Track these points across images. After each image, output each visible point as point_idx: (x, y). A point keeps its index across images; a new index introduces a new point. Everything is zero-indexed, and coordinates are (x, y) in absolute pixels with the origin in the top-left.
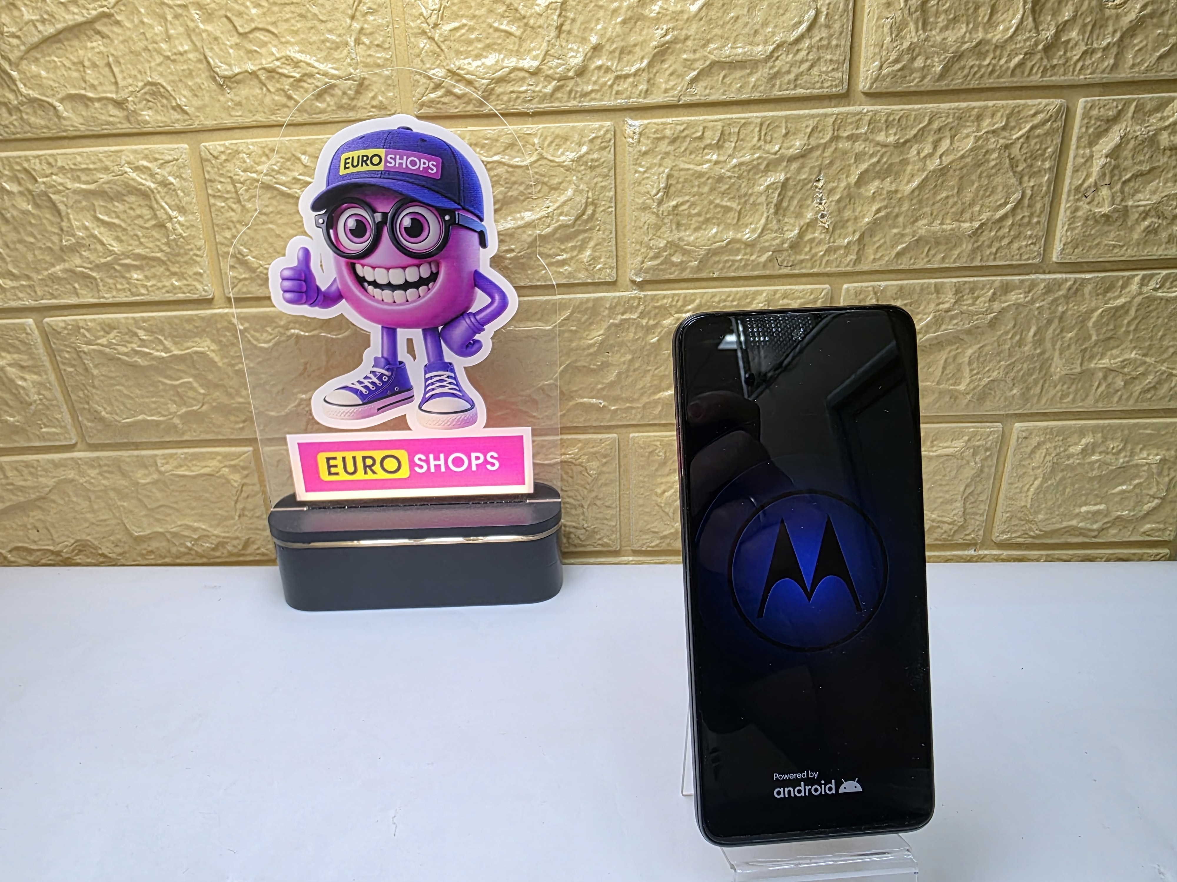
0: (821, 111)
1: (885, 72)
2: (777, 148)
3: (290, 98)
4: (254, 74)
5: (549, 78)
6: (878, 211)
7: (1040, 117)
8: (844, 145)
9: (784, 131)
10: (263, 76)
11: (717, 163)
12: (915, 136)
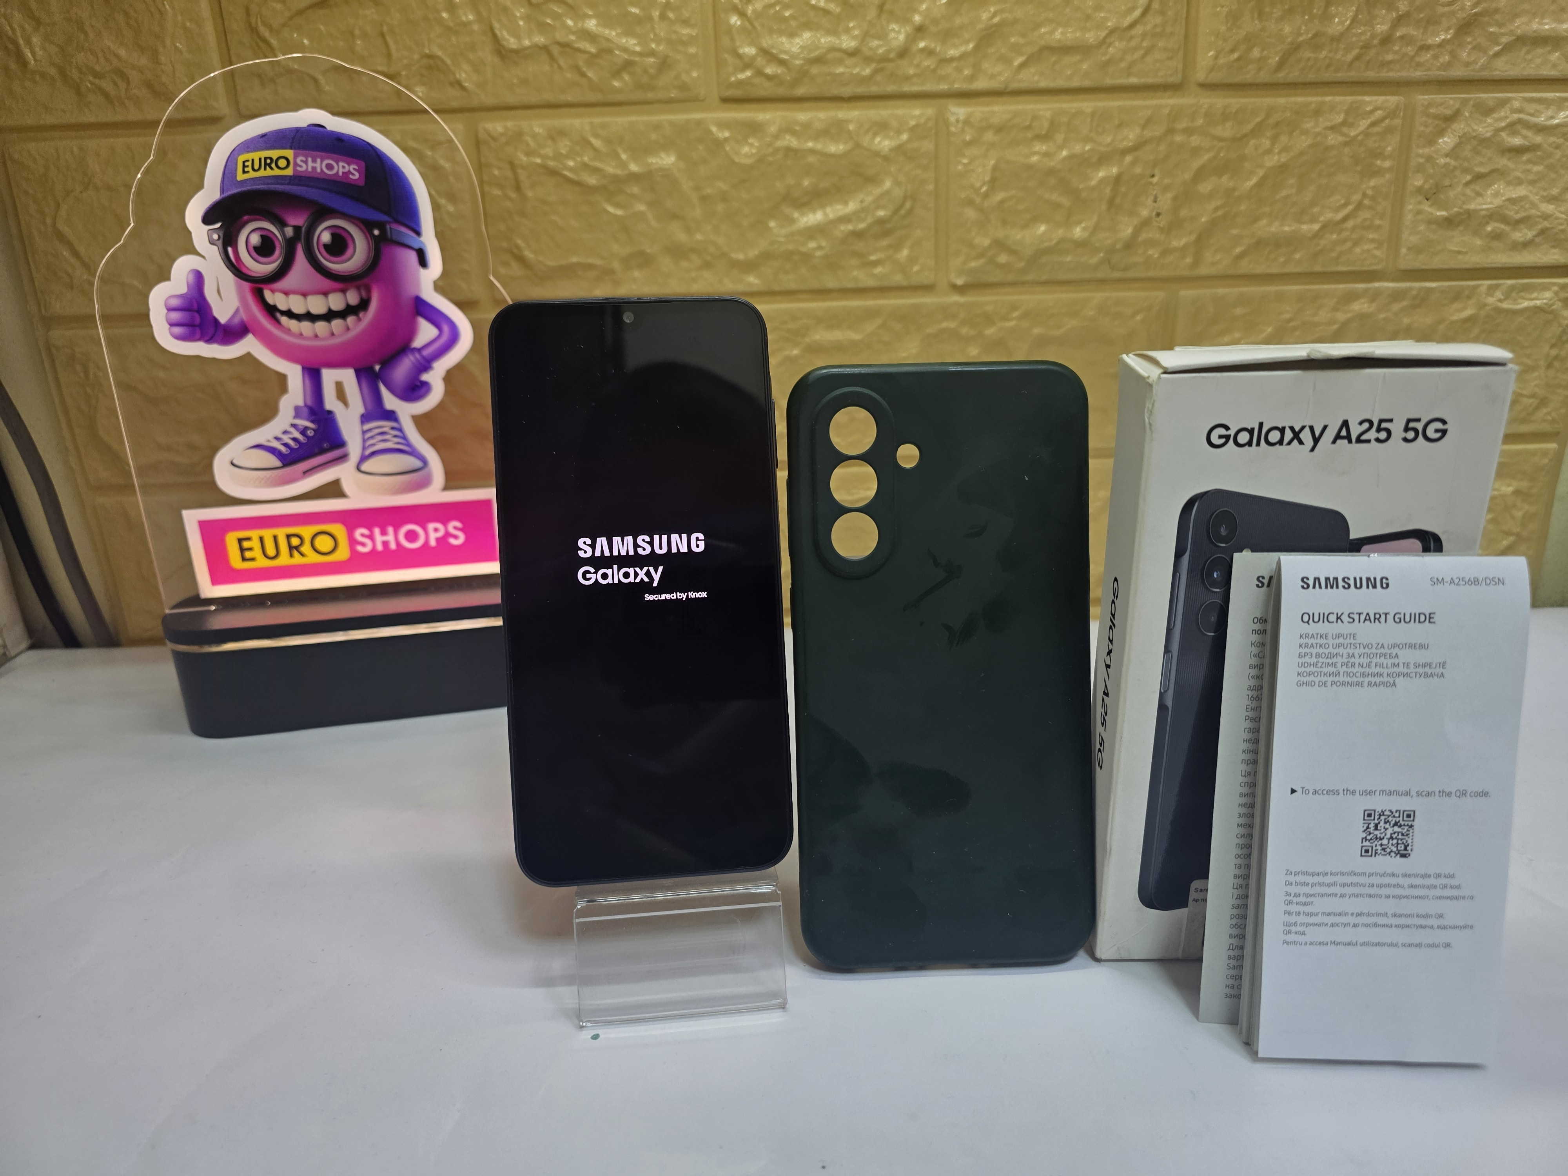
0: (1154, 102)
1: (1221, 61)
2: (1109, 140)
3: (583, 75)
4: (545, 49)
5: (868, 60)
6: (1216, 209)
7: (1379, 114)
8: (1178, 138)
9: (1116, 122)
10: (555, 50)
11: (1046, 154)
12: (1252, 131)
